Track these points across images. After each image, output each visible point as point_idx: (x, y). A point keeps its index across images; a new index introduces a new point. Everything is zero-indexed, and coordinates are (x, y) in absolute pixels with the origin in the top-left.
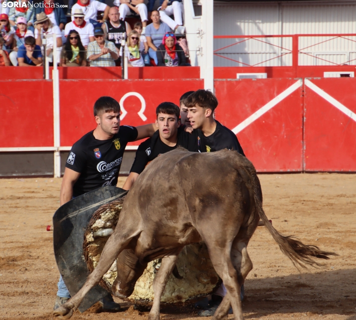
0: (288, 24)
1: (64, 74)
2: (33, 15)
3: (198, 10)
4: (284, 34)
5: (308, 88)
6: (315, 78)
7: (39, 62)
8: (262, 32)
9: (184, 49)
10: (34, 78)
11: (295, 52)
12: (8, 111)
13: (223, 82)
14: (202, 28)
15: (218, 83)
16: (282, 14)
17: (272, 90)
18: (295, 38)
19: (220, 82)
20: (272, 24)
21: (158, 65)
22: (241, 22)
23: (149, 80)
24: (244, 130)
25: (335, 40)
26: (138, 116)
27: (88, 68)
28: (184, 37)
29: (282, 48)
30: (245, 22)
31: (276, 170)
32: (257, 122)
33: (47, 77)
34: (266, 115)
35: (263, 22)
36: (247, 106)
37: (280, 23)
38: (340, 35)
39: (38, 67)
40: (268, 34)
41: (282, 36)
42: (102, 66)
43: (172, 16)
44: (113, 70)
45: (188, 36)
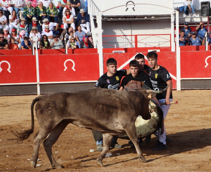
0: (134, 30)
1: (41, 52)
2: (28, 28)
3: (96, 25)
4: (132, 34)
6: (144, 52)
7: (31, 47)
8: (124, 34)
9: (91, 41)
10: (28, 54)
11: (136, 42)
12: (17, 68)
13: (107, 54)
14: (97, 33)
15: (105, 55)
16: (131, 26)
17: (127, 57)
18: (136, 36)
19: (105, 54)
20: (127, 31)
21: (80, 48)
22: (115, 30)
23: (76, 54)
25: (152, 37)
26: (72, 69)
27: (51, 50)
28: (91, 36)
29: (132, 41)
30: (116, 30)
33: (34, 54)
34: (125, 68)
35: (124, 30)
37: (131, 30)
38: (154, 35)
39: (30, 50)
40: (126, 35)
41: (132, 35)
42: (57, 49)
43: (86, 28)
44: (61, 50)
45: (92, 36)
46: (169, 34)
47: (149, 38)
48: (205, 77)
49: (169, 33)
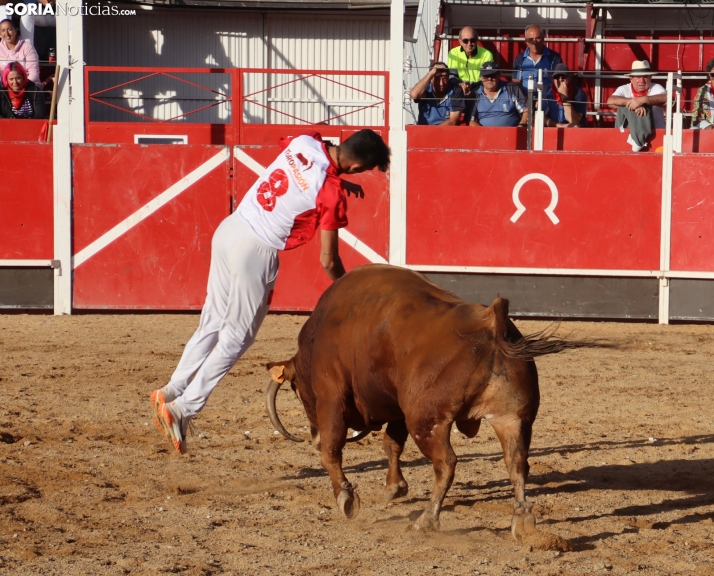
5: (239, 163)
6: (252, 147)
13: (89, 148)
15: (79, 151)
17: (176, 165)
19: (82, 148)
24: (125, 235)
31: (182, 307)
32: (150, 221)
34: (166, 210)
36: (131, 192)
46: (378, 73)
47: (291, 85)
48: (511, 264)
49: (381, 69)
